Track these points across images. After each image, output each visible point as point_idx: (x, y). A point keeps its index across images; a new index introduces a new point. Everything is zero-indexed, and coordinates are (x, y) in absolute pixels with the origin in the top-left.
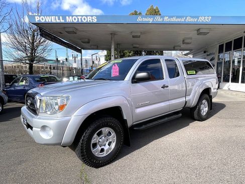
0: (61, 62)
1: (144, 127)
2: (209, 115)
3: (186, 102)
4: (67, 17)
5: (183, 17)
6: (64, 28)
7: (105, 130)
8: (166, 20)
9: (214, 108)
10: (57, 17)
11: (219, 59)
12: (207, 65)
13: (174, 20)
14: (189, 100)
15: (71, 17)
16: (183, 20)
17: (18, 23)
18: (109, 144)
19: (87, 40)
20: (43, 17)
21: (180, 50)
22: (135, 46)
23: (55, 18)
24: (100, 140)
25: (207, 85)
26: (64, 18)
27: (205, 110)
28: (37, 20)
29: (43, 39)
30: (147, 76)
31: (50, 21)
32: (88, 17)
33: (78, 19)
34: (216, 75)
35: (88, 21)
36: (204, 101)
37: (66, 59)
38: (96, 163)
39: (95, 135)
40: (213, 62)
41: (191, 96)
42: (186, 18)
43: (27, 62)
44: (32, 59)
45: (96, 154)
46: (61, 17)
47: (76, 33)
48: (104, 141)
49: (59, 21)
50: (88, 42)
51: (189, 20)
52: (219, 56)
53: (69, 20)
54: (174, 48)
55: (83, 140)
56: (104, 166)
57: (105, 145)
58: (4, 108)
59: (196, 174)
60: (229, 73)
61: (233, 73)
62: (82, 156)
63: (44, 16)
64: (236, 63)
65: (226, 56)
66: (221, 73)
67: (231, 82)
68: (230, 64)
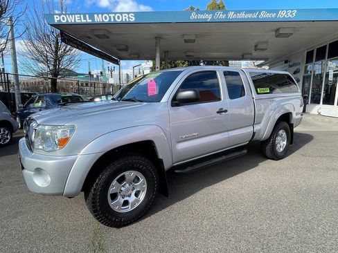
0: (95, 76)
1: (189, 169)
2: (288, 151)
3: (254, 133)
4: (96, 16)
5: (255, 11)
6: (93, 30)
7: (130, 174)
8: (231, 16)
9: (296, 141)
10: (82, 16)
11: (306, 71)
12: (287, 80)
13: (242, 16)
14: (259, 130)
15: (100, 16)
16: (255, 17)
17: (37, 25)
18: (137, 195)
19: (123, 47)
20: (64, 17)
21: (252, 59)
22: (189, 54)
23: (80, 17)
24: (123, 189)
25: (287, 108)
26: (92, 17)
27: (282, 144)
28: (56, 20)
29: (69, 46)
30: (194, 97)
31: (73, 21)
32: (124, 15)
33: (110, 17)
34: (301, 94)
35: (124, 20)
36: (281, 132)
37: (101, 73)
38: (117, 221)
39: (115, 182)
40: (297, 75)
41: (262, 124)
42: (260, 14)
43: (49, 76)
44: (55, 73)
45: (116, 209)
46: (87, 16)
47: (108, 38)
48: (128, 191)
49: (85, 21)
50: (126, 50)
51: (264, 15)
52: (306, 67)
53: (98, 19)
54: (243, 56)
55: (95, 190)
56: (127, 225)
57: (129, 196)
58: (14, 136)
59: (263, 245)
60: (320, 91)
61: (326, 91)
62: (94, 212)
63: (65, 15)
64: (331, 78)
65: (317, 68)
66: (309, 90)
67: (323, 104)
68: (322, 78)
